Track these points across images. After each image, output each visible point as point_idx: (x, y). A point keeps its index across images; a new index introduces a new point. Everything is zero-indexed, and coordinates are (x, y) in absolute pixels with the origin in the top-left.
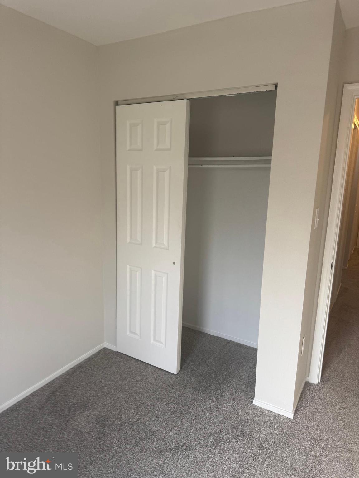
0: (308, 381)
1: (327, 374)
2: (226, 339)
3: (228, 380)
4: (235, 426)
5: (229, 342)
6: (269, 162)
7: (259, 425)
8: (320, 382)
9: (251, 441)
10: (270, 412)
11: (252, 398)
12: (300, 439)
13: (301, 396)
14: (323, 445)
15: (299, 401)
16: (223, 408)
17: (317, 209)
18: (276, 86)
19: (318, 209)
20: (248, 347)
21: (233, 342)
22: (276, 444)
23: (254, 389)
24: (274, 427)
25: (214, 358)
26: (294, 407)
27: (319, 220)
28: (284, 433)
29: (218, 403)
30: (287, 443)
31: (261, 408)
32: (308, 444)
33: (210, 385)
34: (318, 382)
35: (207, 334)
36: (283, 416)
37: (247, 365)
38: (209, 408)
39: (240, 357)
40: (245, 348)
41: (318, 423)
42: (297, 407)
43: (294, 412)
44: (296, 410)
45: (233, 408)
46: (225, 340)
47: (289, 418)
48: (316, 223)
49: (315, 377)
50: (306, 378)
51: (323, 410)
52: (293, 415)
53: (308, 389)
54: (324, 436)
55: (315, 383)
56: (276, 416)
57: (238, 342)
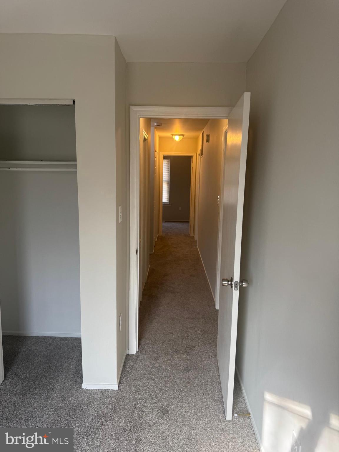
0: (128, 353)
1: (143, 343)
2: (52, 337)
3: (56, 374)
4: (67, 414)
5: (55, 339)
6: (75, 166)
7: (89, 405)
8: (138, 351)
9: (82, 423)
10: (98, 391)
11: (81, 383)
12: (125, 404)
13: (123, 367)
14: (143, 402)
15: (122, 372)
16: (53, 402)
17: (119, 206)
18: (74, 102)
19: (121, 206)
20: (74, 339)
21: (59, 337)
22: (105, 416)
23: (82, 375)
24: (102, 402)
25: (40, 358)
26: (117, 378)
27: (122, 215)
28: (111, 404)
29: (48, 398)
30: (114, 411)
31: (89, 390)
32: (131, 406)
33: (39, 384)
34: (136, 352)
35: (31, 336)
36: (110, 390)
37: (74, 355)
38: (39, 406)
39: (67, 350)
40: (72, 340)
41: (138, 386)
42: (121, 378)
43: (118, 383)
44: (120, 381)
45: (64, 399)
46: (50, 337)
47: (115, 390)
48: (120, 218)
49: (133, 348)
50: (126, 351)
51: (141, 374)
52: (117, 386)
53: (128, 361)
54: (144, 395)
55: (134, 354)
56: (103, 392)
57: (64, 336)
